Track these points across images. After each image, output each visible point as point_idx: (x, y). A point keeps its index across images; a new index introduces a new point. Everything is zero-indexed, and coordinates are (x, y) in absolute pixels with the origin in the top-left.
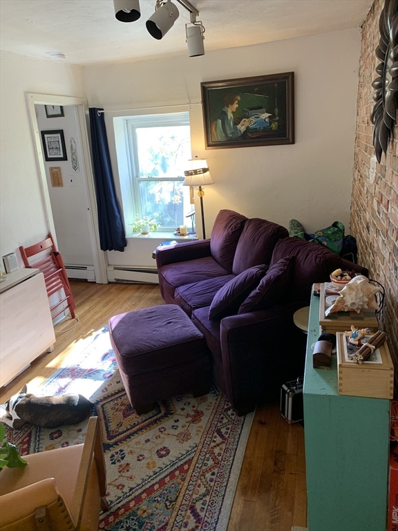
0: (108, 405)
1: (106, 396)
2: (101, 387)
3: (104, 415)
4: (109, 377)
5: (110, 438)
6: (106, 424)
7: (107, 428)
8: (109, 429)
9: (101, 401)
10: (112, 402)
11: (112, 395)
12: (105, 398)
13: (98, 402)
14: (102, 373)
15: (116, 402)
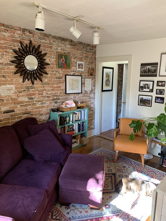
0: (110, 189)
1: (110, 193)
2: (112, 200)
3: (112, 185)
4: (107, 205)
5: (111, 176)
6: (112, 181)
7: (112, 180)
8: (111, 179)
9: (113, 192)
10: (108, 189)
11: (107, 193)
12: (111, 192)
13: (114, 192)
14: (110, 209)
15: (107, 189)
